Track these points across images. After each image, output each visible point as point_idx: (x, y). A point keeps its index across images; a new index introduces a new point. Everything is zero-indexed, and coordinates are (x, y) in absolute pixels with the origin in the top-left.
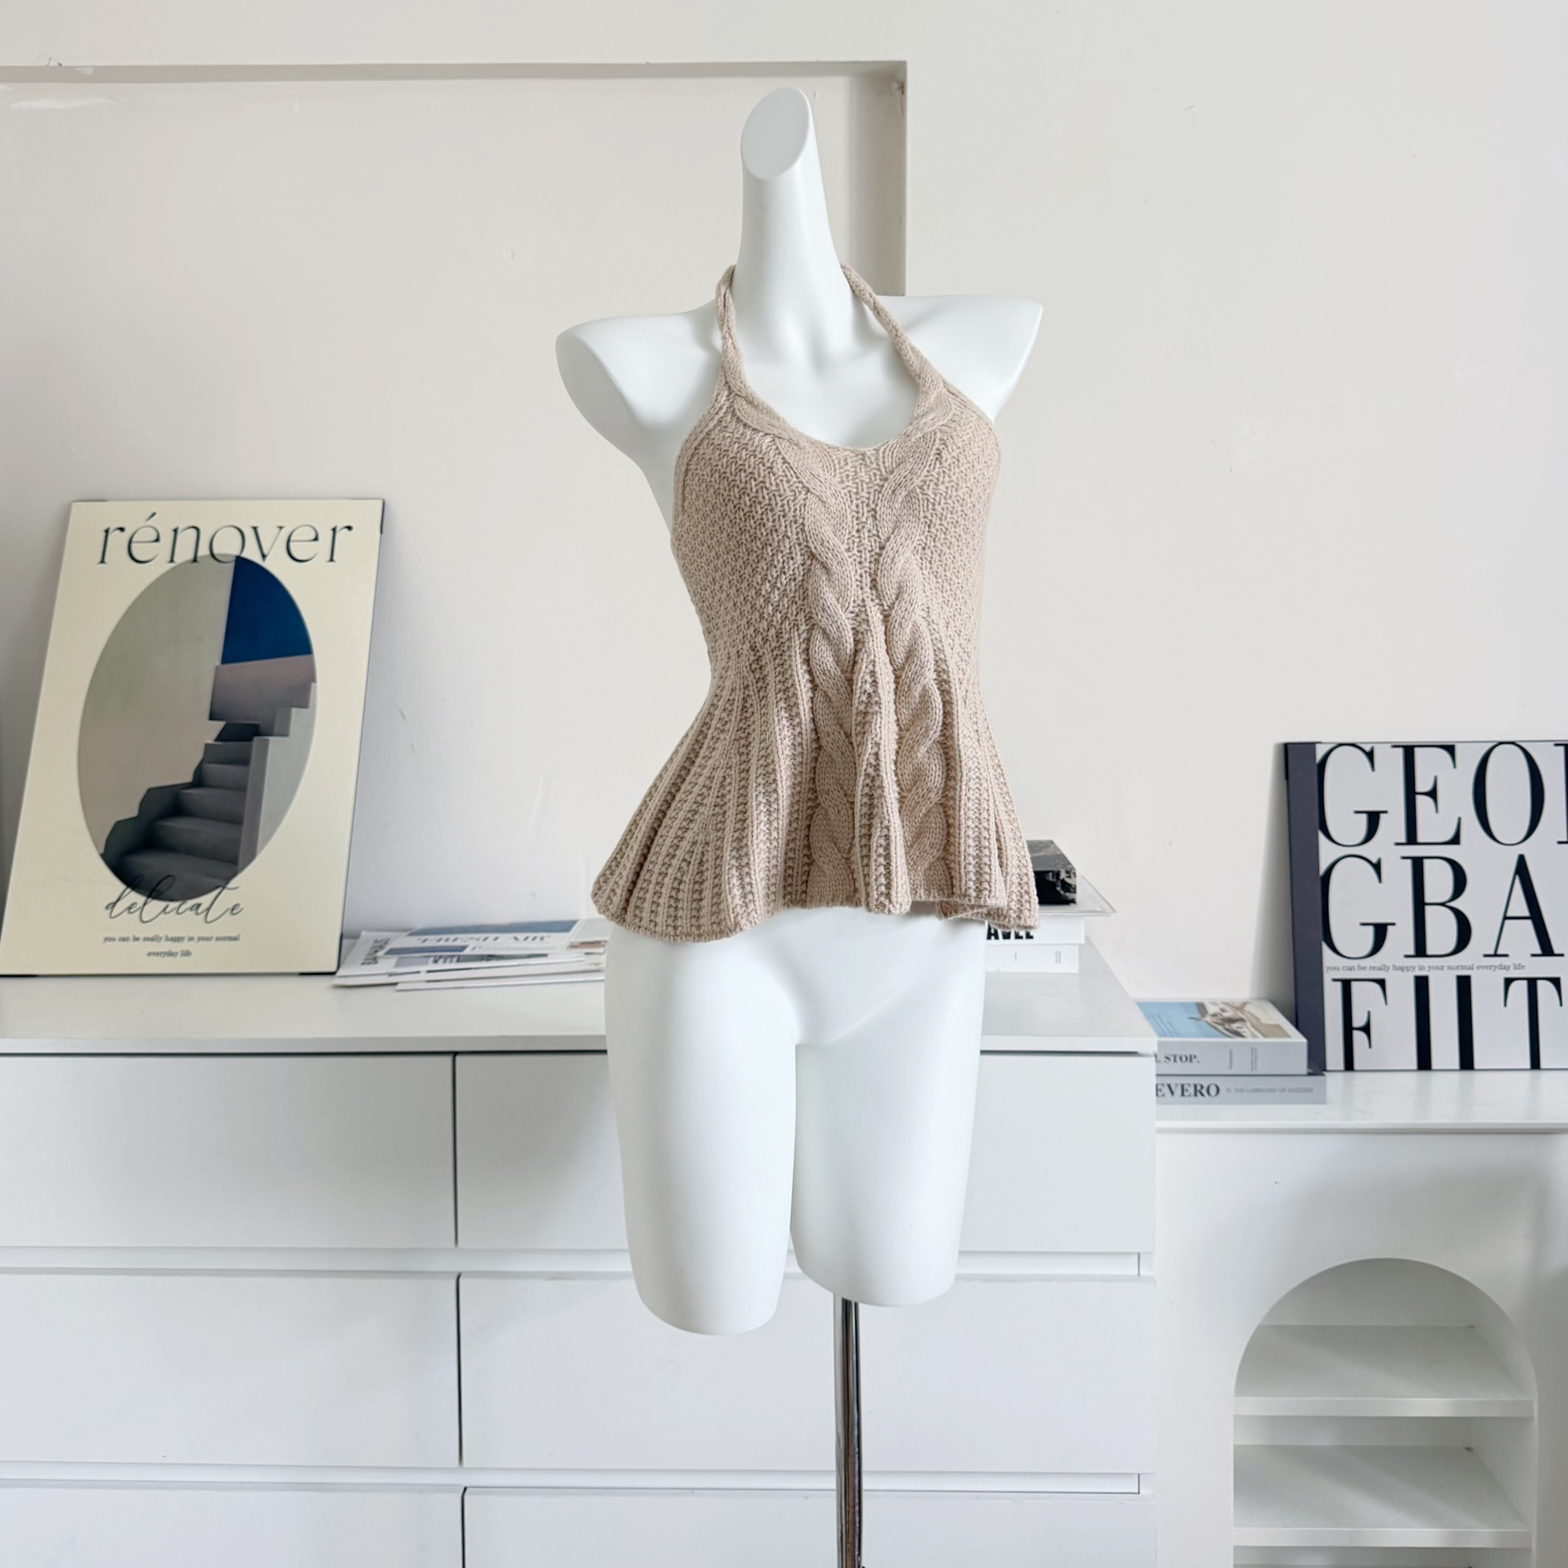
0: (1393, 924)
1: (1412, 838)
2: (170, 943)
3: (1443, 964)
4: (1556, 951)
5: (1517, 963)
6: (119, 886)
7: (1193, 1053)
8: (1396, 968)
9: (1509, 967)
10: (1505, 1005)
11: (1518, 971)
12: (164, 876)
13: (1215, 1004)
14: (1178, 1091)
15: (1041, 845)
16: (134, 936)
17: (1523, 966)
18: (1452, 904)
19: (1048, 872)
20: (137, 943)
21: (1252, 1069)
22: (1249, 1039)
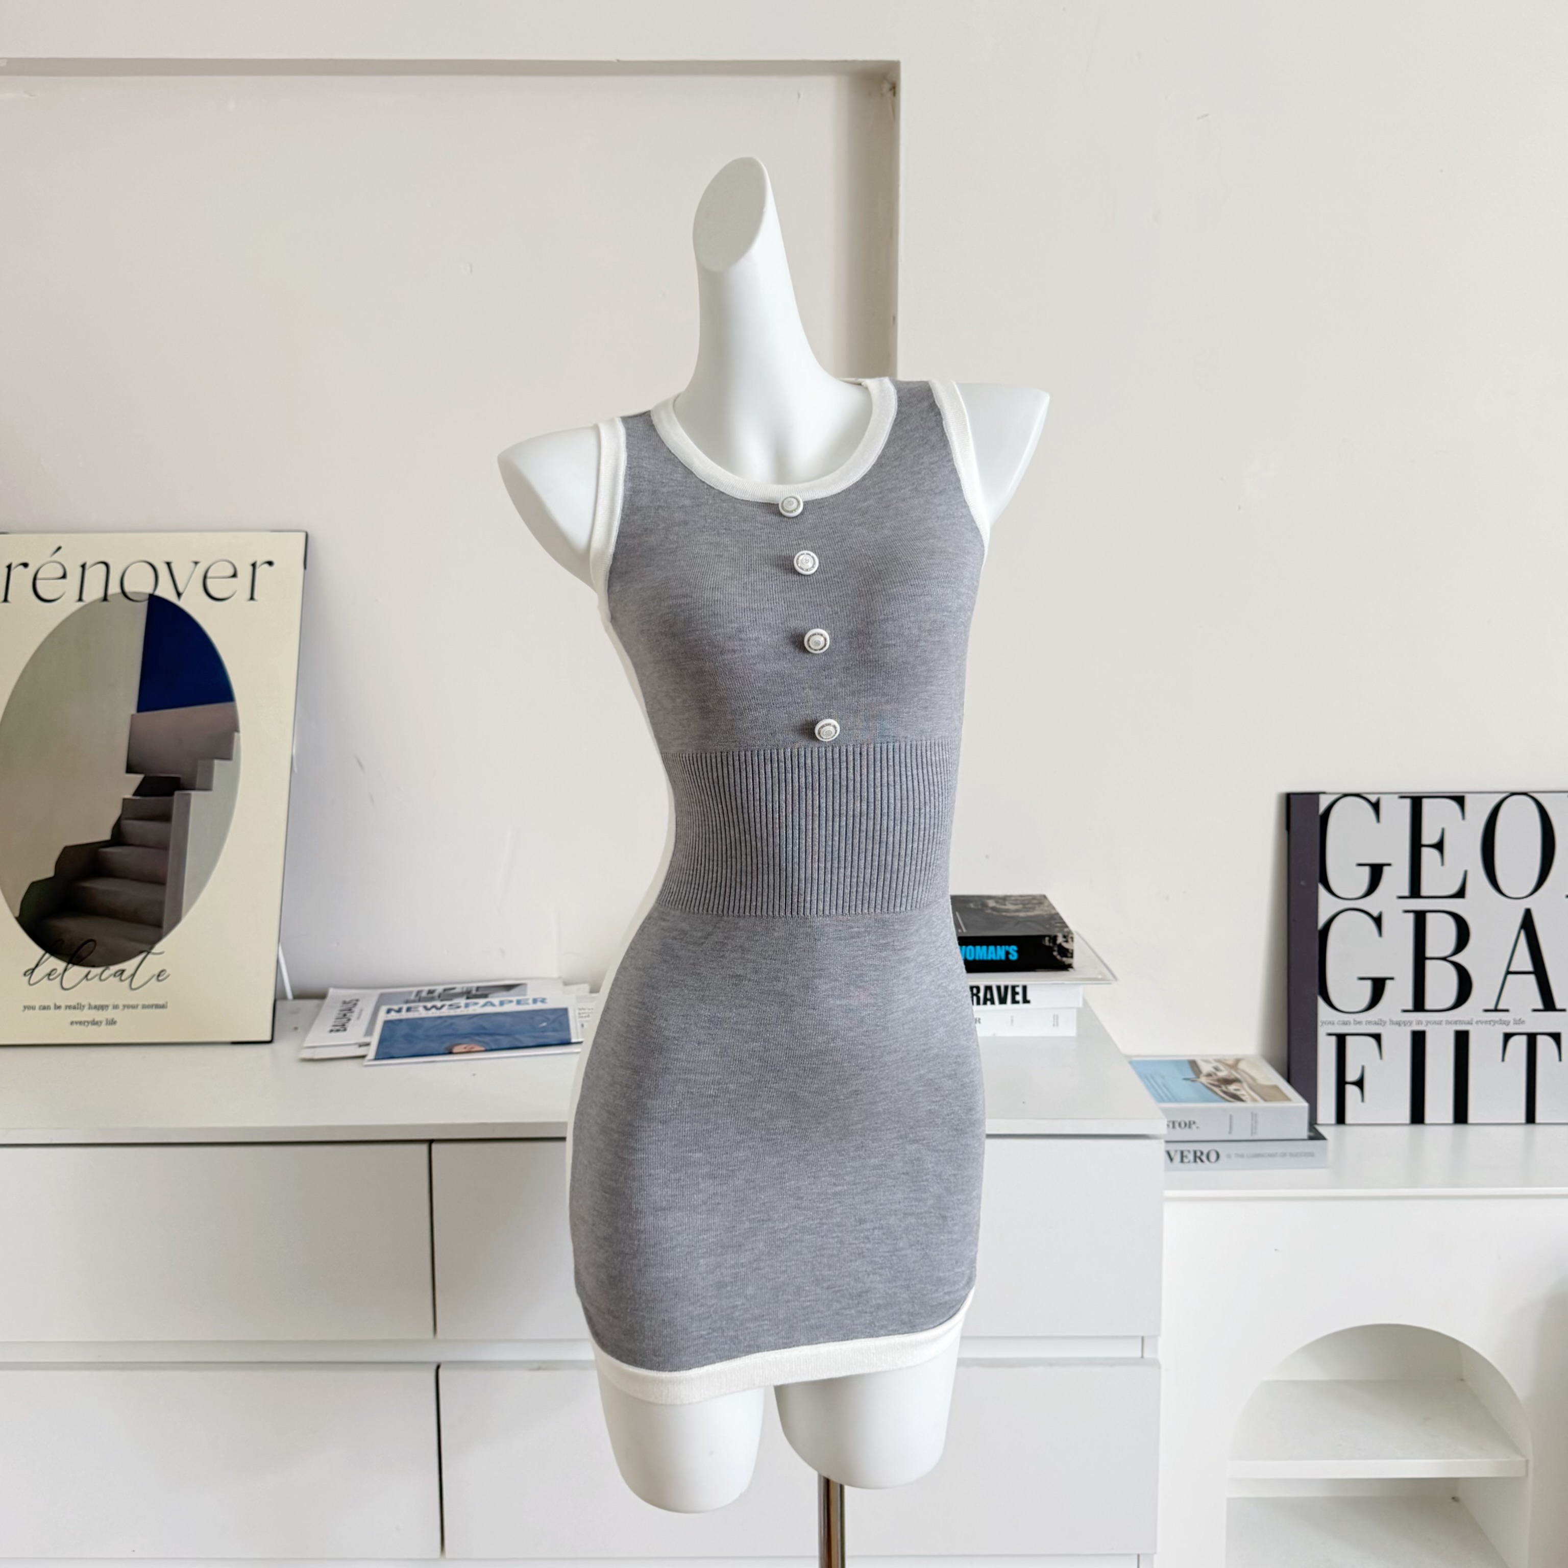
0: (1392, 979)
1: (1415, 891)
2: (94, 1011)
3: (1441, 1019)
4: (1558, 1006)
5: (1518, 1018)
6: (38, 951)
7: (1192, 1119)
8: (1391, 1022)
9: (1509, 1022)
10: (1503, 1060)
11: (1518, 1026)
12: (86, 939)
13: (1207, 1061)
14: (1177, 1158)
15: (1034, 901)
16: (55, 1005)
17: (1522, 1022)
18: (1454, 959)
19: (1044, 937)
20: (58, 1011)
21: (1252, 1135)
22: (1249, 1104)
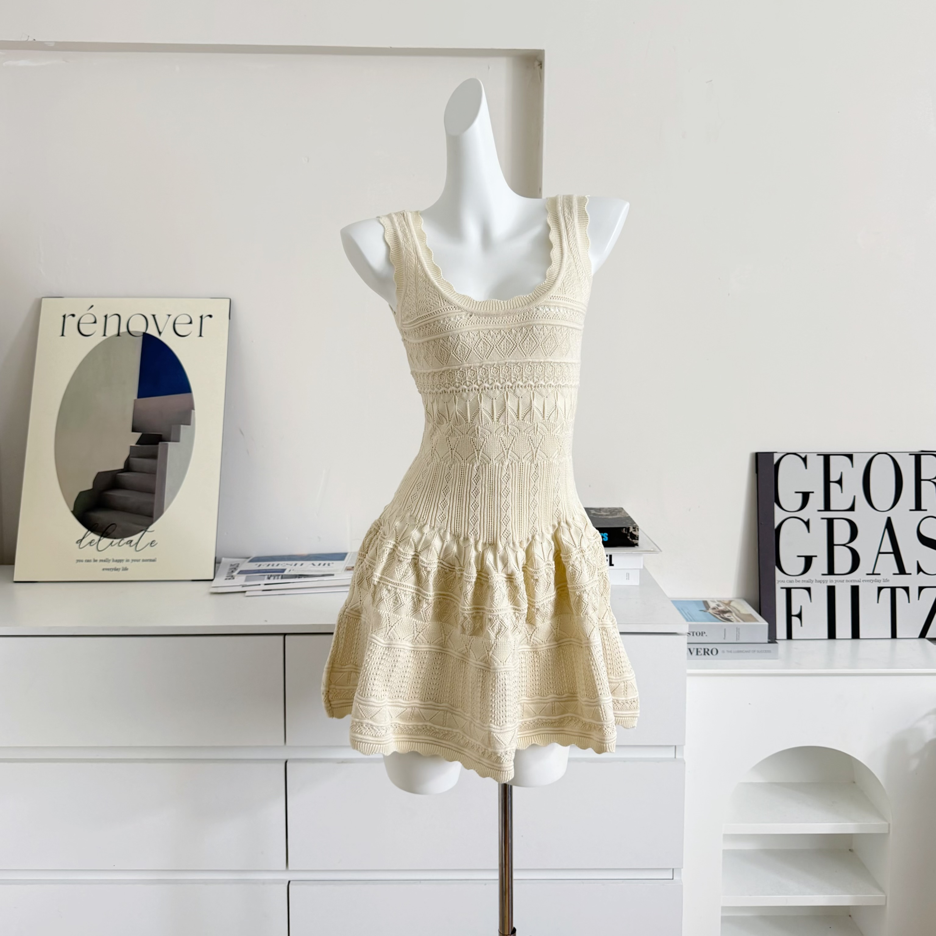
0: (816, 556)
1: (827, 507)
2: (116, 563)
3: (843, 579)
4: (907, 572)
5: (885, 579)
6: (84, 530)
7: (703, 631)
8: (816, 581)
9: (881, 581)
10: (878, 602)
11: (885, 583)
12: (110, 524)
13: (714, 602)
14: (695, 653)
15: (617, 511)
16: (94, 559)
17: (888, 581)
18: (849, 545)
19: (623, 528)
20: (95, 563)
21: (737, 640)
22: (735, 623)
